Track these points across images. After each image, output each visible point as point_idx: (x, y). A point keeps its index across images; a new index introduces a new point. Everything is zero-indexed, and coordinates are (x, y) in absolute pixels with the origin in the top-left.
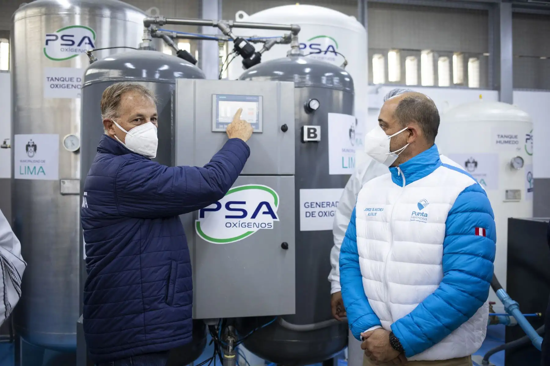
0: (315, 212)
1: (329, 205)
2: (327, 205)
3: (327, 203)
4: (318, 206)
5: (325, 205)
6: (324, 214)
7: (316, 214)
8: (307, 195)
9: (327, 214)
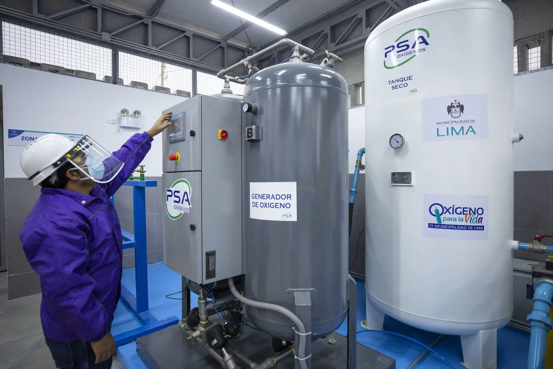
0: (258, 203)
1: (269, 197)
2: (267, 197)
3: (267, 195)
4: (260, 198)
5: (265, 197)
6: (264, 205)
7: (259, 205)
8: (256, 188)
9: (267, 205)
